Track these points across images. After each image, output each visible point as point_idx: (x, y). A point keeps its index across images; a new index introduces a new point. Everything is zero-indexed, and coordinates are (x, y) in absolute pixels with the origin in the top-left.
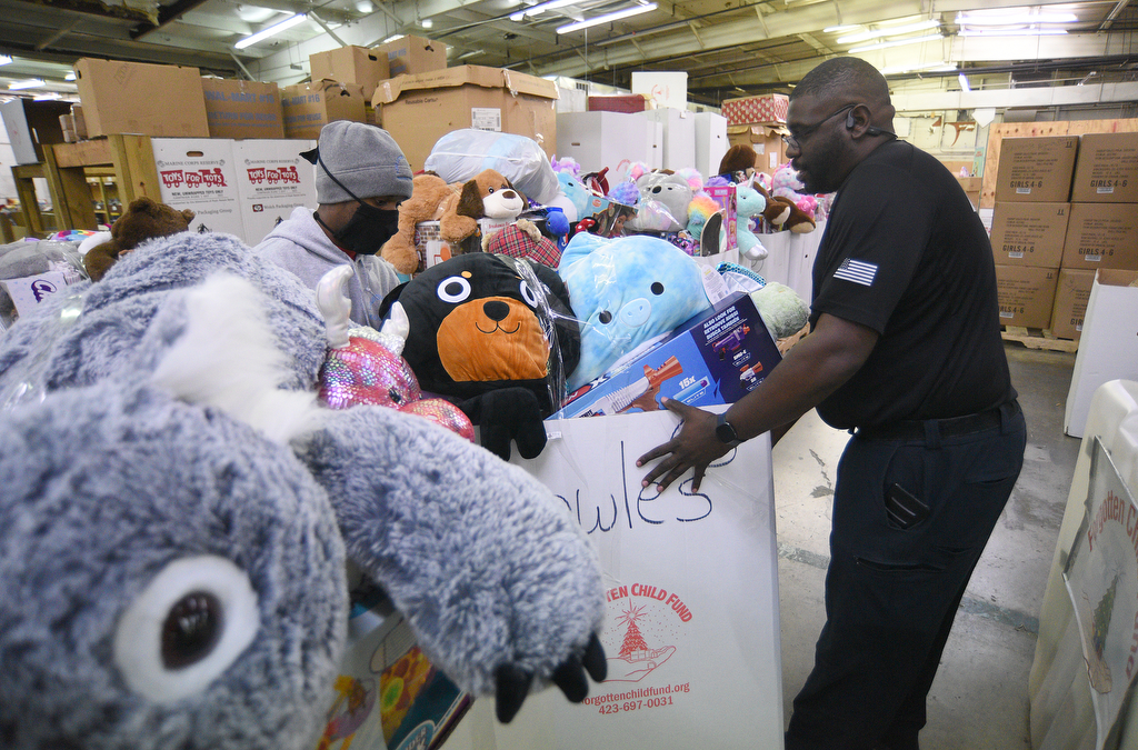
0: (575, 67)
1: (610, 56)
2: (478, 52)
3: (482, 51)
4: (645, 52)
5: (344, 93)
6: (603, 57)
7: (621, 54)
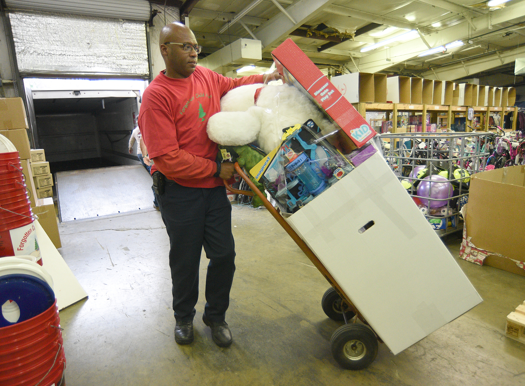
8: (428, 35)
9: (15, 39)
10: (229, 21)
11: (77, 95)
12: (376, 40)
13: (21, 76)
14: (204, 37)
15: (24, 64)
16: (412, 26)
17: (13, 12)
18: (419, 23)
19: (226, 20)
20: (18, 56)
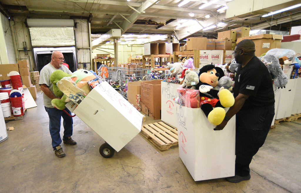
0: (265, 26)
1: (278, 21)
2: (234, 25)
3: (236, 24)
4: (293, 19)
5: (229, 40)
6: (276, 22)
7: (282, 20)
8: (203, 22)
9: (31, 36)
10: (109, 22)
11: (52, 52)
12: (181, 24)
13: (32, 47)
14: (103, 26)
15: (34, 43)
16: (193, 18)
17: (30, 27)
18: (197, 17)
19: (108, 21)
20: (32, 41)
